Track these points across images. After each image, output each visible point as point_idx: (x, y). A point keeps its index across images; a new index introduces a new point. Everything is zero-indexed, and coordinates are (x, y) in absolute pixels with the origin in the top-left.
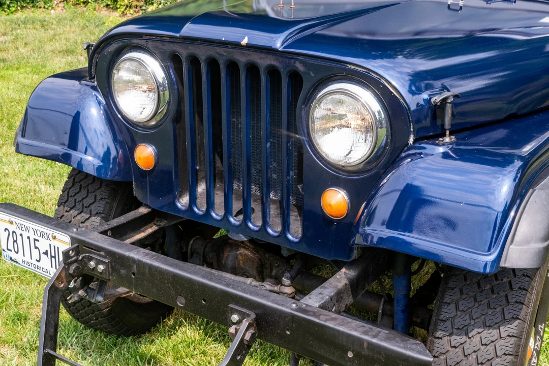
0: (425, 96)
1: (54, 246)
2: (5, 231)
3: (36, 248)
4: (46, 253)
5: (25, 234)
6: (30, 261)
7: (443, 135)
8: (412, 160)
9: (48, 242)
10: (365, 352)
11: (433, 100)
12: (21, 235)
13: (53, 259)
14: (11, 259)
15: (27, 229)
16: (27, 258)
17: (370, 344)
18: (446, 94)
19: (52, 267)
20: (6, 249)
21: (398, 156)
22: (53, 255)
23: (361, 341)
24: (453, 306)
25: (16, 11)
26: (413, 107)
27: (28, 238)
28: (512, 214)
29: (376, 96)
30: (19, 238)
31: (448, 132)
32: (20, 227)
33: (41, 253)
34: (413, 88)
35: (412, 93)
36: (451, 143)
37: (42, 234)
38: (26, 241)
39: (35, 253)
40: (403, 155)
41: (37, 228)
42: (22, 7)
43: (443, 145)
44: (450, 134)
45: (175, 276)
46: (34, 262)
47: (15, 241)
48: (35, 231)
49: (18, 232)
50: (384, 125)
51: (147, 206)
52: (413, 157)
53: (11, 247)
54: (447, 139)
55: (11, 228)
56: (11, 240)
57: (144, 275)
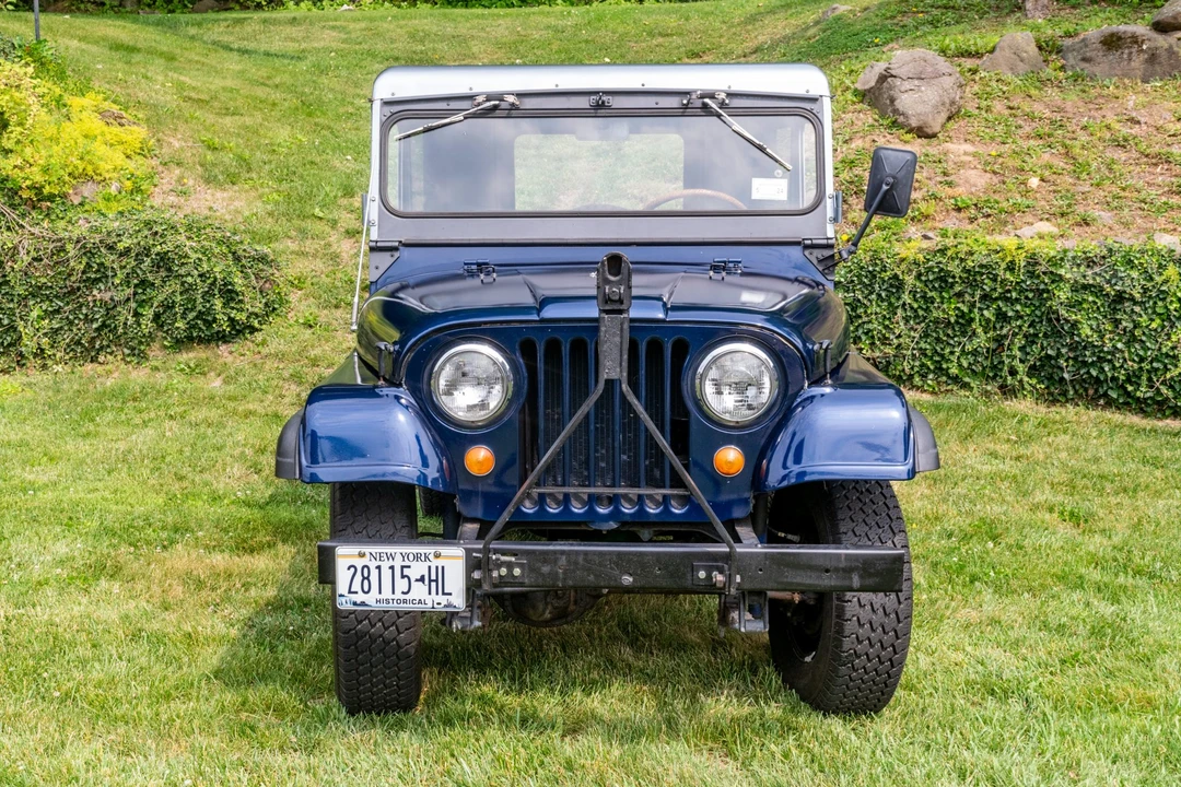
1: (437, 567)
2: (349, 569)
3: (404, 577)
4: (422, 579)
5: (385, 565)
6: (392, 597)
8: (803, 407)
9: (428, 563)
10: (843, 564)
12: (379, 567)
13: (433, 584)
14: (354, 603)
15: (391, 557)
16: (387, 593)
17: (848, 555)
19: (430, 594)
20: (345, 592)
22: (433, 577)
23: (838, 556)
27: (392, 568)
30: (374, 573)
31: (828, 375)
32: (378, 557)
33: (413, 580)
37: (417, 557)
38: (386, 573)
39: (402, 585)
40: (798, 400)
41: (408, 551)
43: (827, 386)
45: (619, 554)
46: (398, 595)
47: (366, 578)
48: (405, 556)
49: (373, 565)
51: (473, 520)
52: (803, 404)
53: (356, 586)
54: (829, 381)
55: (359, 563)
56: (358, 577)
57: (576, 563)
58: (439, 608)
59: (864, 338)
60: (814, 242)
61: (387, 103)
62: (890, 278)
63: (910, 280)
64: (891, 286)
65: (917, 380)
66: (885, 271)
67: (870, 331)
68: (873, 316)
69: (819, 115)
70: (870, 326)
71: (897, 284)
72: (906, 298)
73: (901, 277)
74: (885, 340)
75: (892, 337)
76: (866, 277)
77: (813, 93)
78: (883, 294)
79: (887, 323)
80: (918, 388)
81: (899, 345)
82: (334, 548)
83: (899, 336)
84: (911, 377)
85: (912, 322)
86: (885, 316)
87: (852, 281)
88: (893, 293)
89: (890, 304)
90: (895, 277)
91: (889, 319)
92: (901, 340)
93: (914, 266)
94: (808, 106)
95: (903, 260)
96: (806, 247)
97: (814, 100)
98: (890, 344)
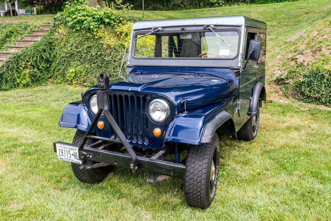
0: (179, 101)
2: (59, 150)
3: (69, 153)
4: (73, 155)
5: (66, 150)
6: (67, 158)
7: (185, 111)
8: (177, 118)
9: (74, 151)
10: (168, 168)
11: (181, 102)
12: (64, 150)
13: (75, 156)
14: (61, 158)
15: (66, 148)
16: (66, 157)
17: (169, 166)
18: (184, 100)
19: (74, 159)
20: (59, 155)
21: (173, 117)
22: (75, 155)
23: (167, 165)
24: (191, 157)
25: (35, 87)
26: (176, 104)
27: (67, 151)
28: (203, 129)
29: (166, 102)
30: (64, 151)
31: (185, 110)
32: (64, 148)
33: (71, 155)
34: (176, 100)
35: (176, 101)
36: (186, 113)
37: (71, 149)
38: (66, 152)
39: (69, 155)
40: (174, 117)
41: (70, 147)
42: (37, 86)
43: (185, 113)
44: (186, 111)
46: (68, 158)
47: (62, 152)
48: (69, 148)
49: (63, 149)
50: (169, 110)
53: (61, 154)
54: (186, 112)
55: (61, 148)
56: (61, 152)
57: (104, 156)
58: (77, 163)
59: (312, 91)
60: (234, 68)
61: (135, 30)
62: (321, 75)
63: (327, 76)
64: (322, 77)
65: (328, 104)
66: (320, 73)
67: (314, 89)
68: (315, 85)
69: (240, 31)
70: (314, 88)
71: (323, 77)
72: (325, 81)
73: (324, 75)
74: (318, 92)
75: (321, 91)
76: (315, 74)
77: (240, 24)
78: (319, 79)
79: (320, 87)
80: (328, 106)
81: (322, 94)
82: (56, 144)
83: (322, 92)
84: (326, 103)
85: (327, 88)
86: (319, 86)
87: (310, 75)
88: (322, 79)
89: (321, 82)
90: (323, 75)
91: (321, 86)
92: (323, 92)
93: (329, 72)
94: (238, 28)
95: (326, 70)
96: (232, 69)
97: (239, 26)
98: (320, 93)
